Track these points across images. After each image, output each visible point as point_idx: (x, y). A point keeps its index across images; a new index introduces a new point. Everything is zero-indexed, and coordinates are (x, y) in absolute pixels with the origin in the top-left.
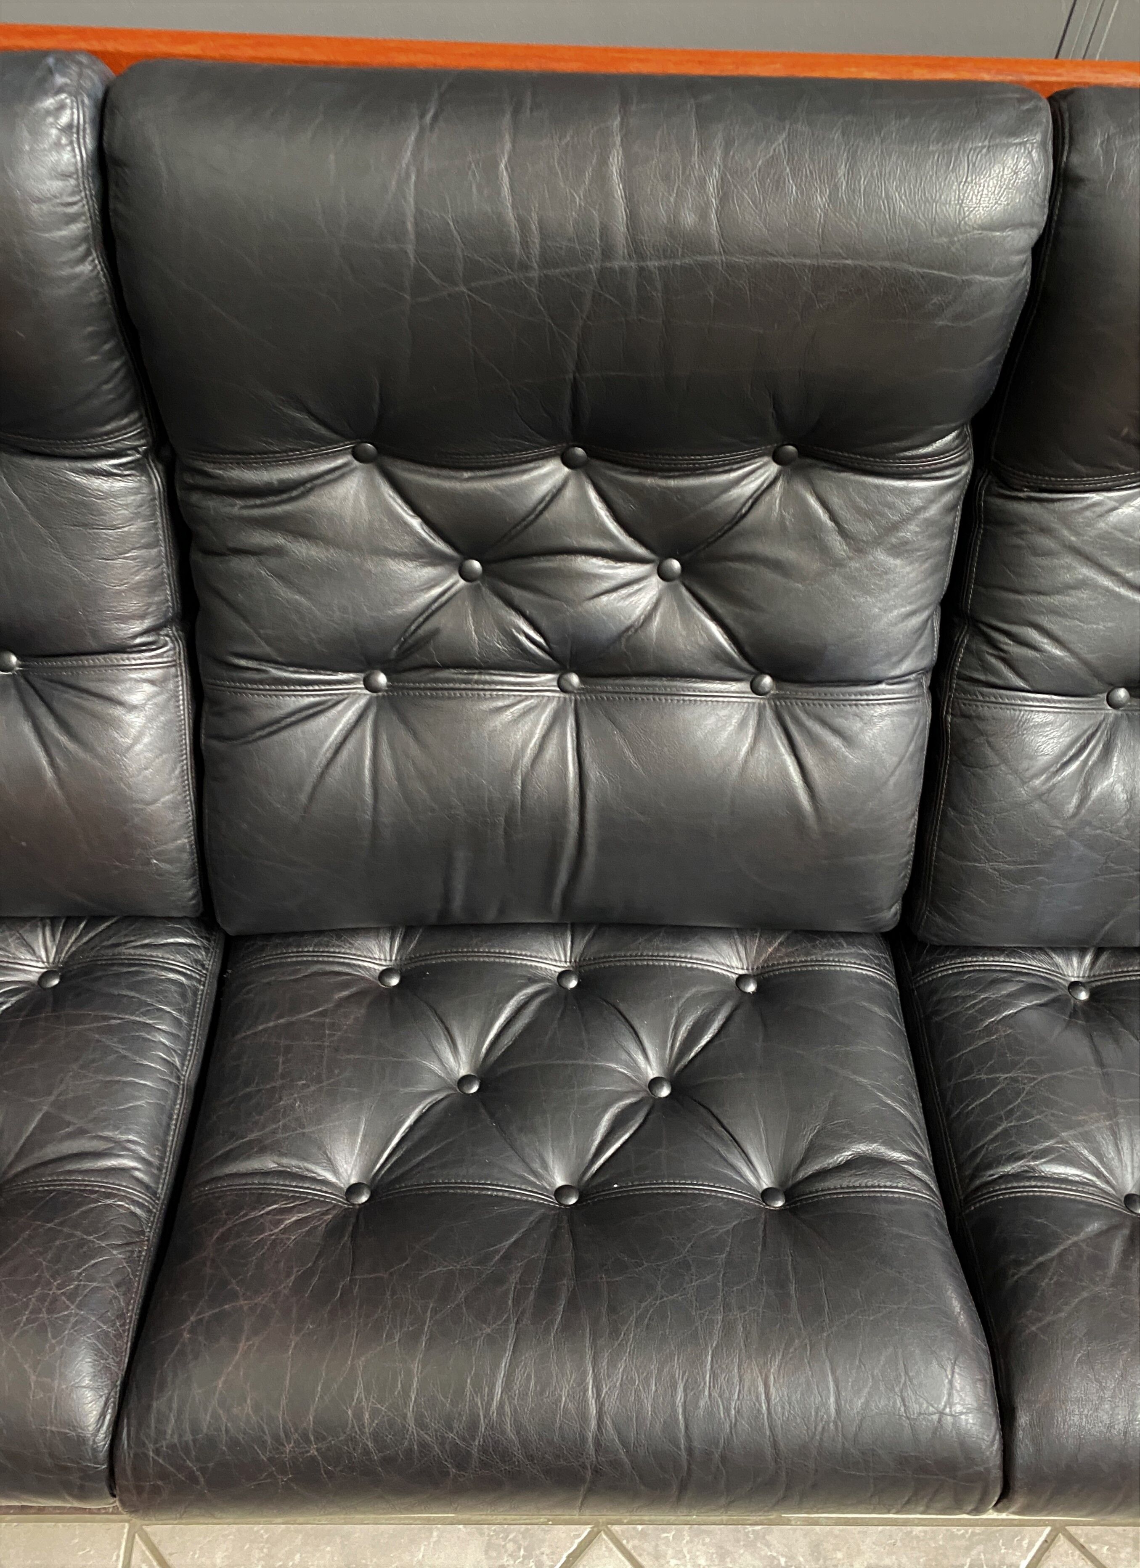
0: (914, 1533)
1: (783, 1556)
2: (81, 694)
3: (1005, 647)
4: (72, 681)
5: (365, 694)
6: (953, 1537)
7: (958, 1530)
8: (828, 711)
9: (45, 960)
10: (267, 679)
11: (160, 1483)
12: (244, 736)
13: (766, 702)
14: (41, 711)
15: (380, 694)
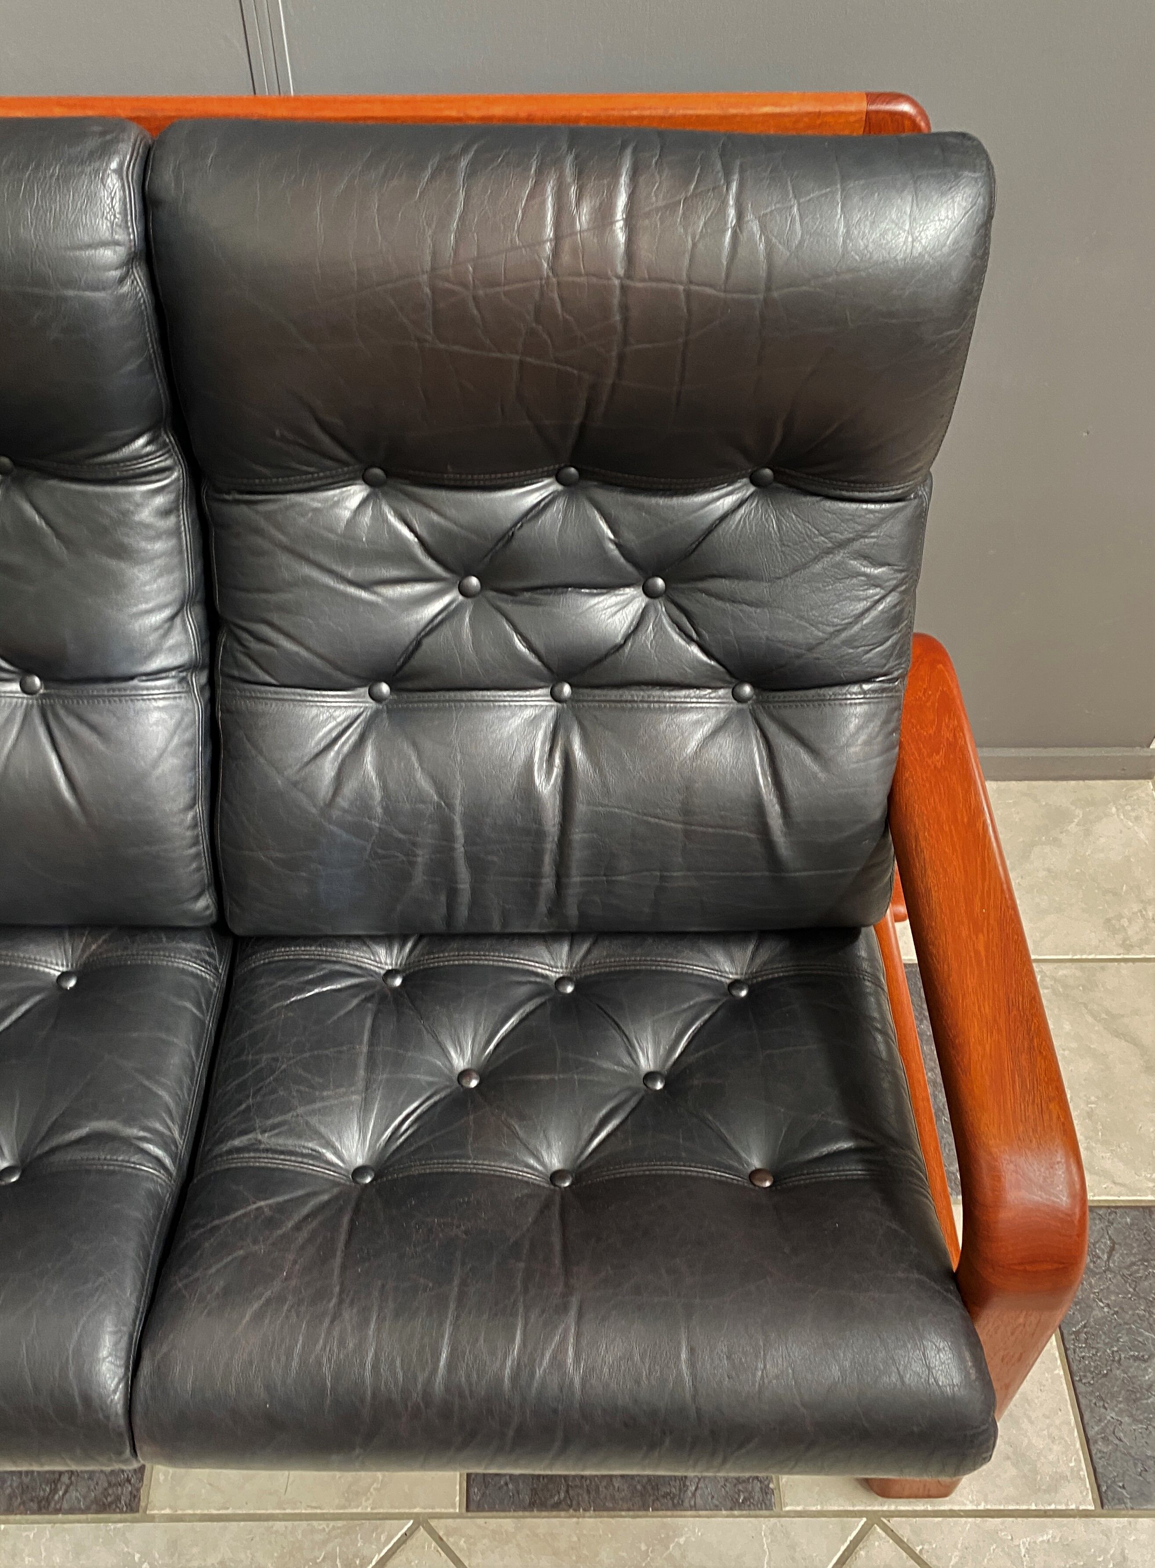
0: (274, 1528)
1: (138, 1552)
3: (247, 644)
6: (313, 1531)
7: (320, 1525)
8: (84, 707)
13: (35, 702)
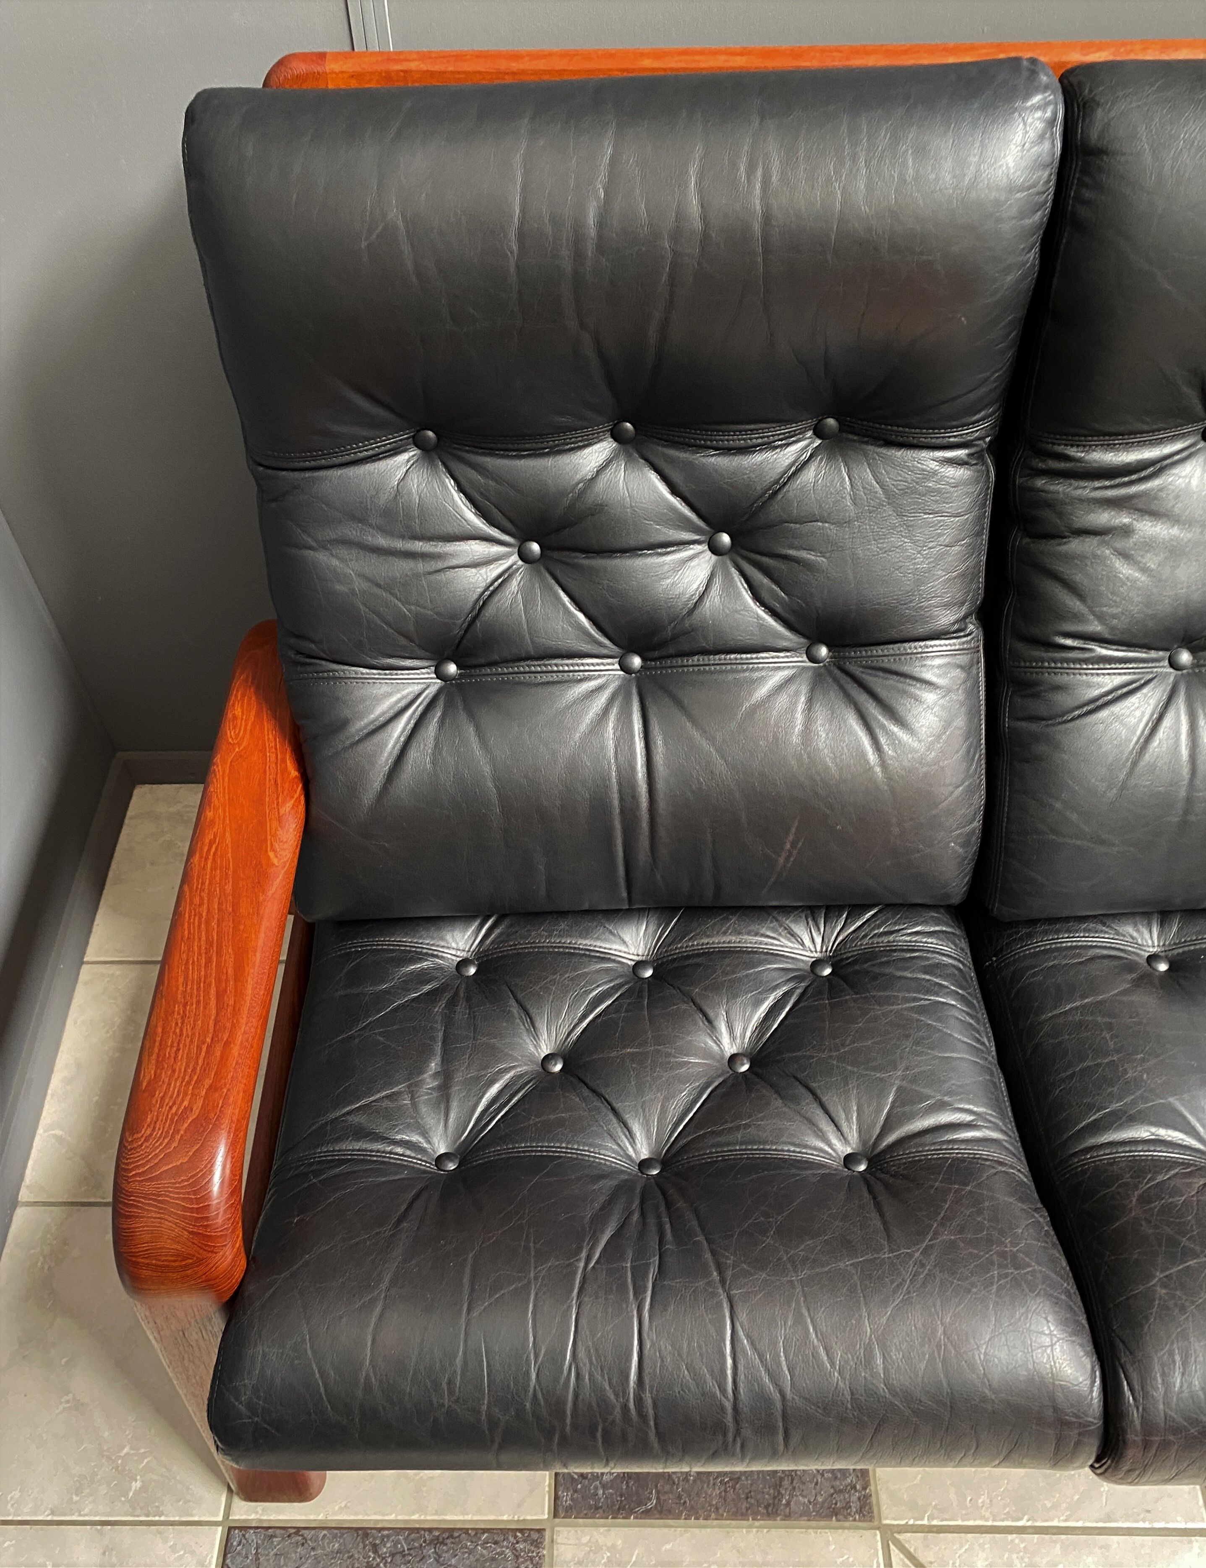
2: (902, 679)
4: (894, 667)
5: (1171, 673)
9: (813, 949)
10: (1093, 657)
11: (1171, 1438)
12: (1062, 717)
14: (863, 698)
15: (1185, 671)
